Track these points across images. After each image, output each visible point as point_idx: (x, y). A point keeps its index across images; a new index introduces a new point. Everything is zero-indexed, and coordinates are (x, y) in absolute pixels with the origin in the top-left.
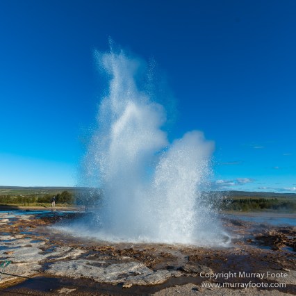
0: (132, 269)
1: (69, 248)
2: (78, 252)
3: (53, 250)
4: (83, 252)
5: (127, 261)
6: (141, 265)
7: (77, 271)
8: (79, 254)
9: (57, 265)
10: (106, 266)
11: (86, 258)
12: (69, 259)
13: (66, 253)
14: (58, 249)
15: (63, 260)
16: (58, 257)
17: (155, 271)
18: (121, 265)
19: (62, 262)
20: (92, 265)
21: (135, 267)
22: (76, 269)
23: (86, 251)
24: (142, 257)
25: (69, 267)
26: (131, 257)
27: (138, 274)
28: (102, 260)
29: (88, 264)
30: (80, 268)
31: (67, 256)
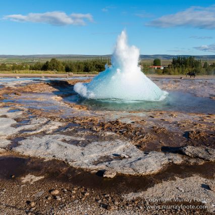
0: (117, 150)
1: (46, 120)
2: (56, 125)
3: (28, 122)
4: (61, 124)
5: (111, 138)
6: (129, 144)
7: (49, 151)
8: (56, 127)
9: (28, 141)
10: (84, 144)
11: (62, 133)
12: (44, 133)
13: (41, 126)
14: (34, 121)
15: (36, 135)
16: (31, 131)
17: (146, 153)
18: (103, 143)
19: (34, 138)
20: (68, 142)
21: (121, 147)
22: (48, 148)
23: (64, 124)
24: (130, 133)
25: (40, 145)
26: (116, 132)
27: (124, 157)
28: (81, 136)
29: (64, 141)
30: (53, 146)
31: (42, 130)
